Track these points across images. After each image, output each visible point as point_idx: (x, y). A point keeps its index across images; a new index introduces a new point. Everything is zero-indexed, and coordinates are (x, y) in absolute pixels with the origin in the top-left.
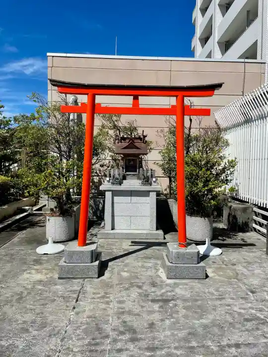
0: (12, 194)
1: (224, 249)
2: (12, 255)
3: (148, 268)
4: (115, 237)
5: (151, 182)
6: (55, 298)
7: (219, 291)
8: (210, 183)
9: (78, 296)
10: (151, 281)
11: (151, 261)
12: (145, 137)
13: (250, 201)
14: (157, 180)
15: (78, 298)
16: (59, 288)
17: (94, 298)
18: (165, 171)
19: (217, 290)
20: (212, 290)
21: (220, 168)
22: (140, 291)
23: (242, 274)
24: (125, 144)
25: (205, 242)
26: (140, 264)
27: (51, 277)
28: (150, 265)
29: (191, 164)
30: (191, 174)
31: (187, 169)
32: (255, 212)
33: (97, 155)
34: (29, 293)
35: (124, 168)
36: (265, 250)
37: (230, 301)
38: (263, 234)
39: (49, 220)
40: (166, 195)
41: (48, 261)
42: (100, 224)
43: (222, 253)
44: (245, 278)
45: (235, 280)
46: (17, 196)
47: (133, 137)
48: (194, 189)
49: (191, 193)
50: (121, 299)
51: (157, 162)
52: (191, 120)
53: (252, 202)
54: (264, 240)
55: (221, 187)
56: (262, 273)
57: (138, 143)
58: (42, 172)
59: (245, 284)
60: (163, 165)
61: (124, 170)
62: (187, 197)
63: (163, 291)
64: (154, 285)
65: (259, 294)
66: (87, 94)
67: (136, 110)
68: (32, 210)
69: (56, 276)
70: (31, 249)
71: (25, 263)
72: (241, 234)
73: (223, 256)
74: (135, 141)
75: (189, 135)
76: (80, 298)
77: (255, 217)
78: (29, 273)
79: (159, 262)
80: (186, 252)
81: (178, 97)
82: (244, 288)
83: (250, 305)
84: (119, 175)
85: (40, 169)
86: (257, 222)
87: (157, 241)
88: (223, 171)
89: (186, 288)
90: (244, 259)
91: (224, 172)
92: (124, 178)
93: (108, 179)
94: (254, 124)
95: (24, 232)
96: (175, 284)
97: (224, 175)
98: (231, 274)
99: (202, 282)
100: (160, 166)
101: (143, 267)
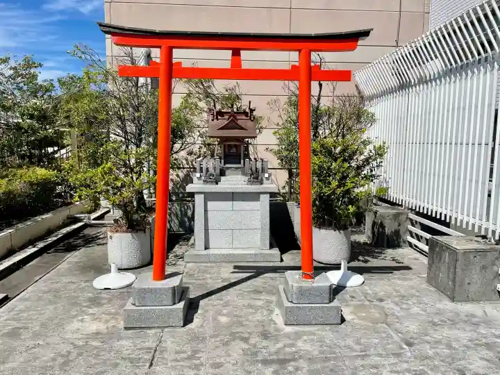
0: (59, 195)
1: (367, 275)
2: (57, 291)
3: (257, 308)
4: (209, 260)
5: (262, 179)
6: (118, 361)
7: (360, 344)
8: (348, 181)
9: (153, 357)
10: (261, 329)
11: (262, 297)
12: (252, 111)
13: (403, 204)
14: (270, 175)
15: (152, 360)
16: (126, 344)
17: (176, 360)
18: (282, 160)
19: (358, 343)
20: (350, 342)
21: (362, 157)
22: (245, 346)
23: (393, 314)
24: (223, 122)
25: (340, 264)
26: (246, 302)
27: (113, 326)
28: (260, 303)
29: (321, 151)
30: (320, 167)
31: (315, 159)
32: (411, 220)
33: (182, 137)
34: (80, 354)
35: (223, 157)
36: (426, 275)
37: (376, 360)
38: (421, 252)
39: (111, 237)
40: (283, 195)
41: (110, 300)
42: (188, 239)
43: (364, 282)
44: (398, 322)
45: (384, 325)
46: (67, 199)
47: (235, 110)
48: (324, 190)
49: (320, 197)
50: (218, 361)
51: (271, 147)
52: (321, 85)
53: (407, 205)
54: (425, 260)
55: (363, 186)
56: (422, 312)
57: (242, 121)
58: (99, 165)
59: (397, 331)
60: (279, 152)
61: (223, 161)
62: (314, 202)
63: (280, 345)
64: (265, 335)
65: (418, 347)
66: (160, 47)
67: (236, 72)
68: (89, 219)
69: (122, 325)
70: (86, 281)
71: (75, 304)
72: (390, 251)
73: (366, 288)
74: (238, 117)
75: (318, 108)
76: (155, 359)
77: (410, 227)
78: (82, 321)
79: (274, 298)
80: (313, 287)
81: (302, 52)
82: (396, 338)
83: (405, 366)
84: (215, 168)
85: (95, 162)
86: (414, 234)
87: (271, 264)
88: (367, 161)
89: (313, 340)
90: (397, 291)
91: (368, 164)
92: (222, 173)
93: (198, 175)
94: (412, 91)
95: (76, 253)
96: (296, 333)
97: (367, 168)
98: (377, 315)
99: (336, 329)
100: (275, 153)
101: (250, 306)
